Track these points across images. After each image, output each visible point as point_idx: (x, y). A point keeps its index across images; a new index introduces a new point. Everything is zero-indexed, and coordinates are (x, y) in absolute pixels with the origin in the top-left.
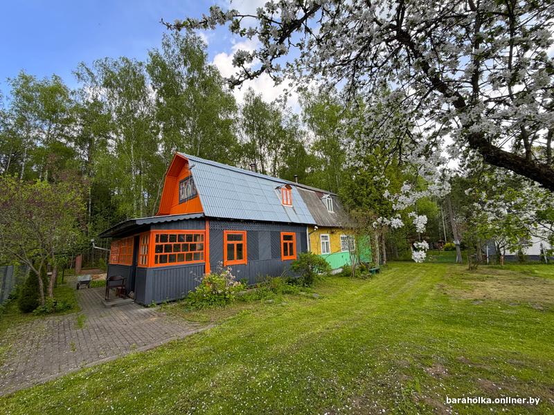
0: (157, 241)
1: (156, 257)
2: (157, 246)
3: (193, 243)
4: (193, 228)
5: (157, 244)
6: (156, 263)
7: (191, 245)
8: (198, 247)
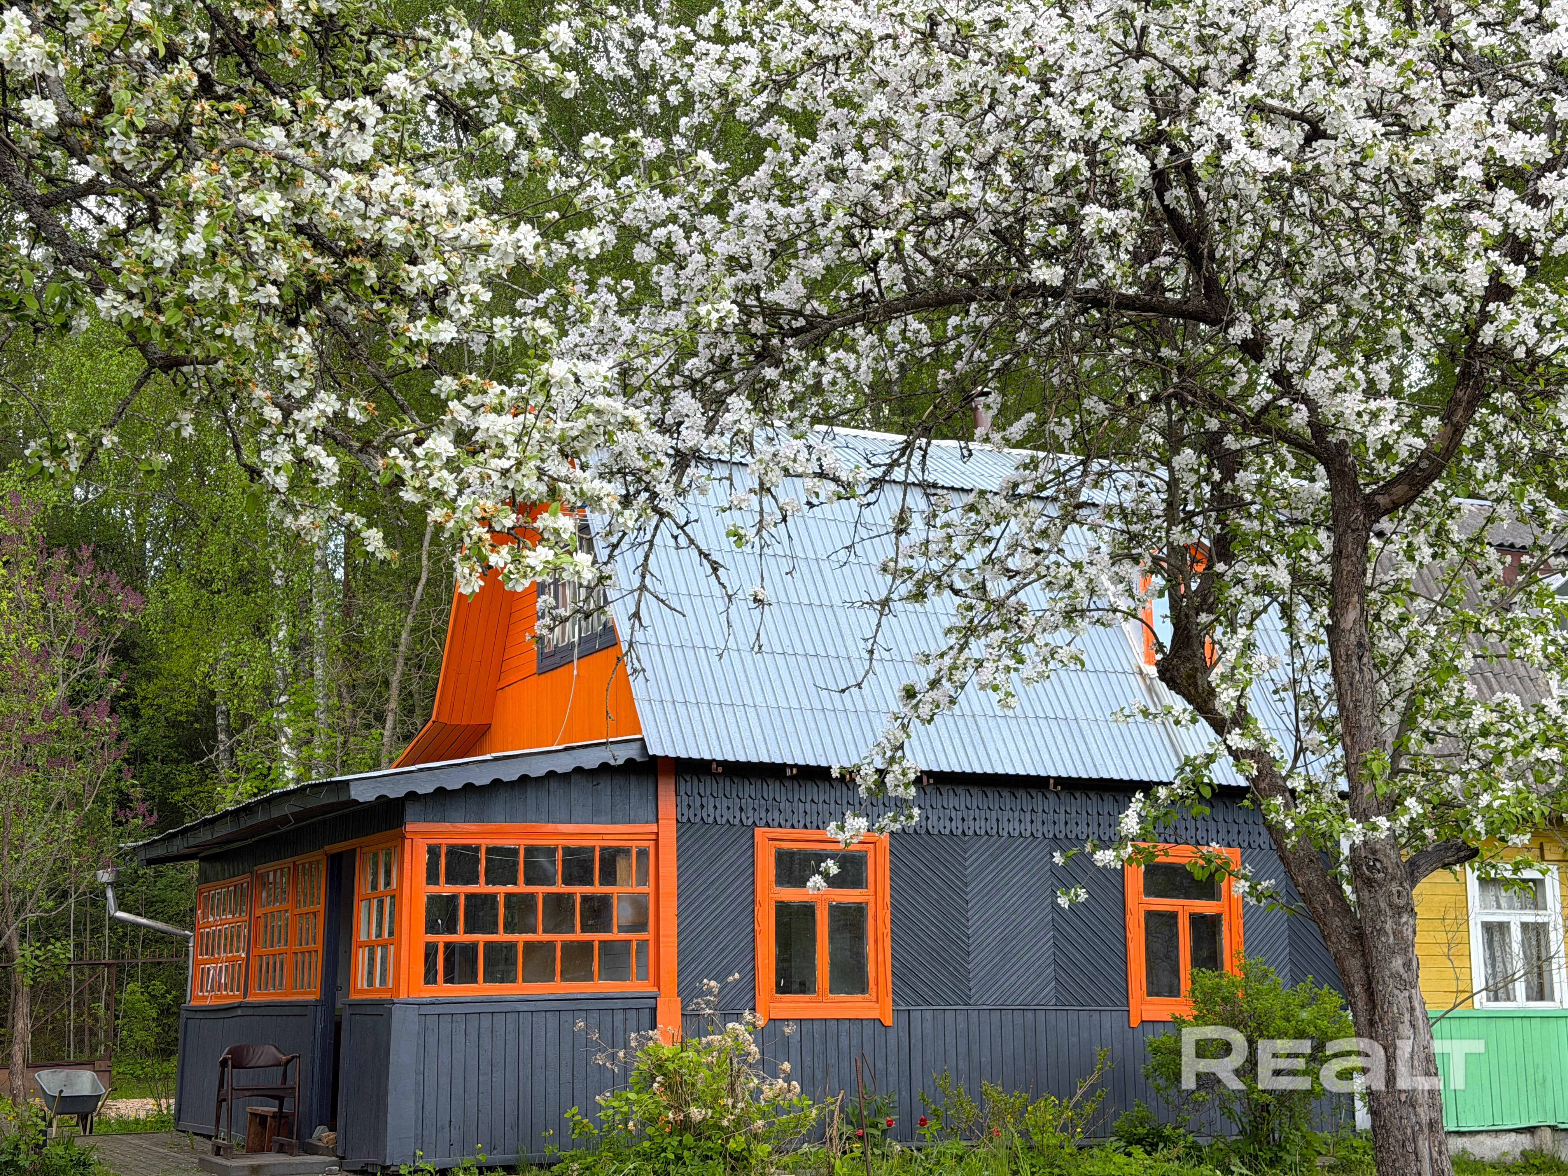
0: (432, 877)
1: (430, 951)
2: (432, 900)
3: (596, 889)
4: (595, 816)
5: (433, 889)
6: (430, 977)
7: (585, 899)
8: (621, 913)
